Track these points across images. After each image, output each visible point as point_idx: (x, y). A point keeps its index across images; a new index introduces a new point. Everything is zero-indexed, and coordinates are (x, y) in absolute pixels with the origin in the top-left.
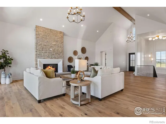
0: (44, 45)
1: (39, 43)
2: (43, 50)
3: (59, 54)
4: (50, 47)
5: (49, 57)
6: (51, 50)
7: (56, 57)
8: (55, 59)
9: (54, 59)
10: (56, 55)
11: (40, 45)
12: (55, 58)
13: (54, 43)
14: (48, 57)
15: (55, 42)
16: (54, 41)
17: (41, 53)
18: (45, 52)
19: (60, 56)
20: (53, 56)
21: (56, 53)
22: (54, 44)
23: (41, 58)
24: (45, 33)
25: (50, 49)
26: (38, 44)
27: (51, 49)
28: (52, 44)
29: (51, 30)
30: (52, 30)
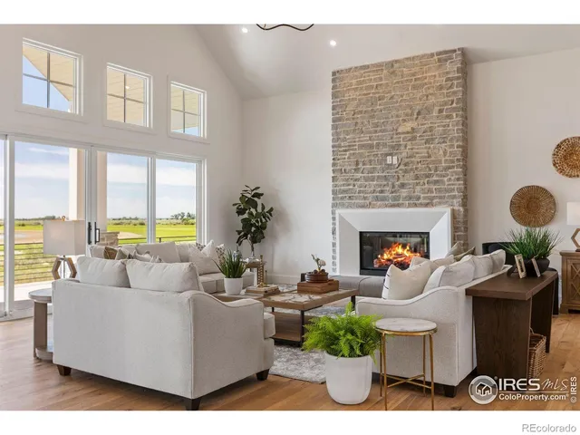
0: (361, 147)
1: (345, 140)
2: (356, 170)
3: (435, 178)
4: (386, 150)
5: (384, 199)
6: (395, 162)
7: (419, 198)
8: (416, 205)
9: (410, 206)
10: (418, 188)
11: (346, 151)
12: (414, 202)
13: (408, 126)
14: (377, 199)
15: (412, 120)
16: (407, 115)
17: (352, 182)
18: (366, 179)
19: (439, 190)
20: (404, 192)
21: (417, 177)
22: (409, 129)
23: (350, 206)
24: (367, 88)
25: (389, 158)
26: (340, 146)
27: (395, 158)
28: (400, 130)
29: (391, 64)
30: (396, 61)
